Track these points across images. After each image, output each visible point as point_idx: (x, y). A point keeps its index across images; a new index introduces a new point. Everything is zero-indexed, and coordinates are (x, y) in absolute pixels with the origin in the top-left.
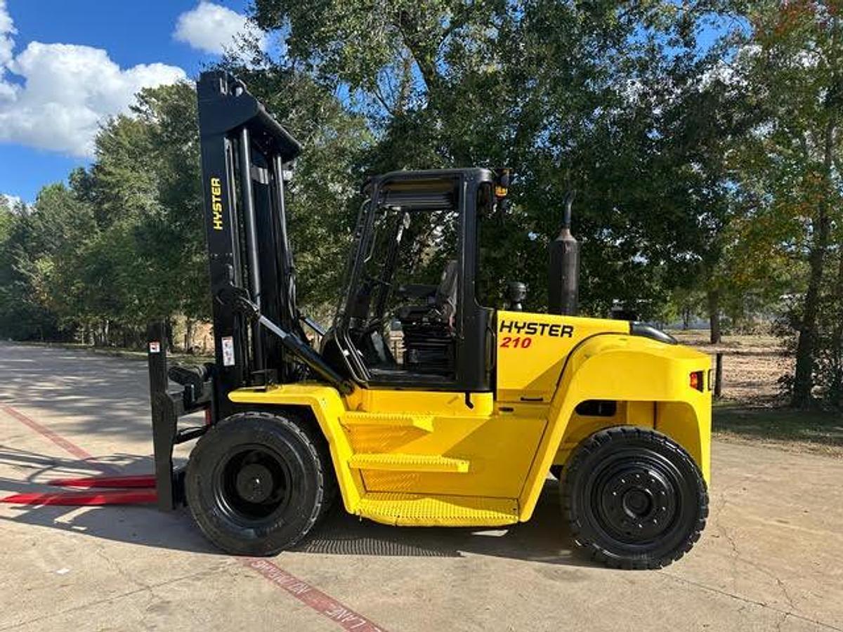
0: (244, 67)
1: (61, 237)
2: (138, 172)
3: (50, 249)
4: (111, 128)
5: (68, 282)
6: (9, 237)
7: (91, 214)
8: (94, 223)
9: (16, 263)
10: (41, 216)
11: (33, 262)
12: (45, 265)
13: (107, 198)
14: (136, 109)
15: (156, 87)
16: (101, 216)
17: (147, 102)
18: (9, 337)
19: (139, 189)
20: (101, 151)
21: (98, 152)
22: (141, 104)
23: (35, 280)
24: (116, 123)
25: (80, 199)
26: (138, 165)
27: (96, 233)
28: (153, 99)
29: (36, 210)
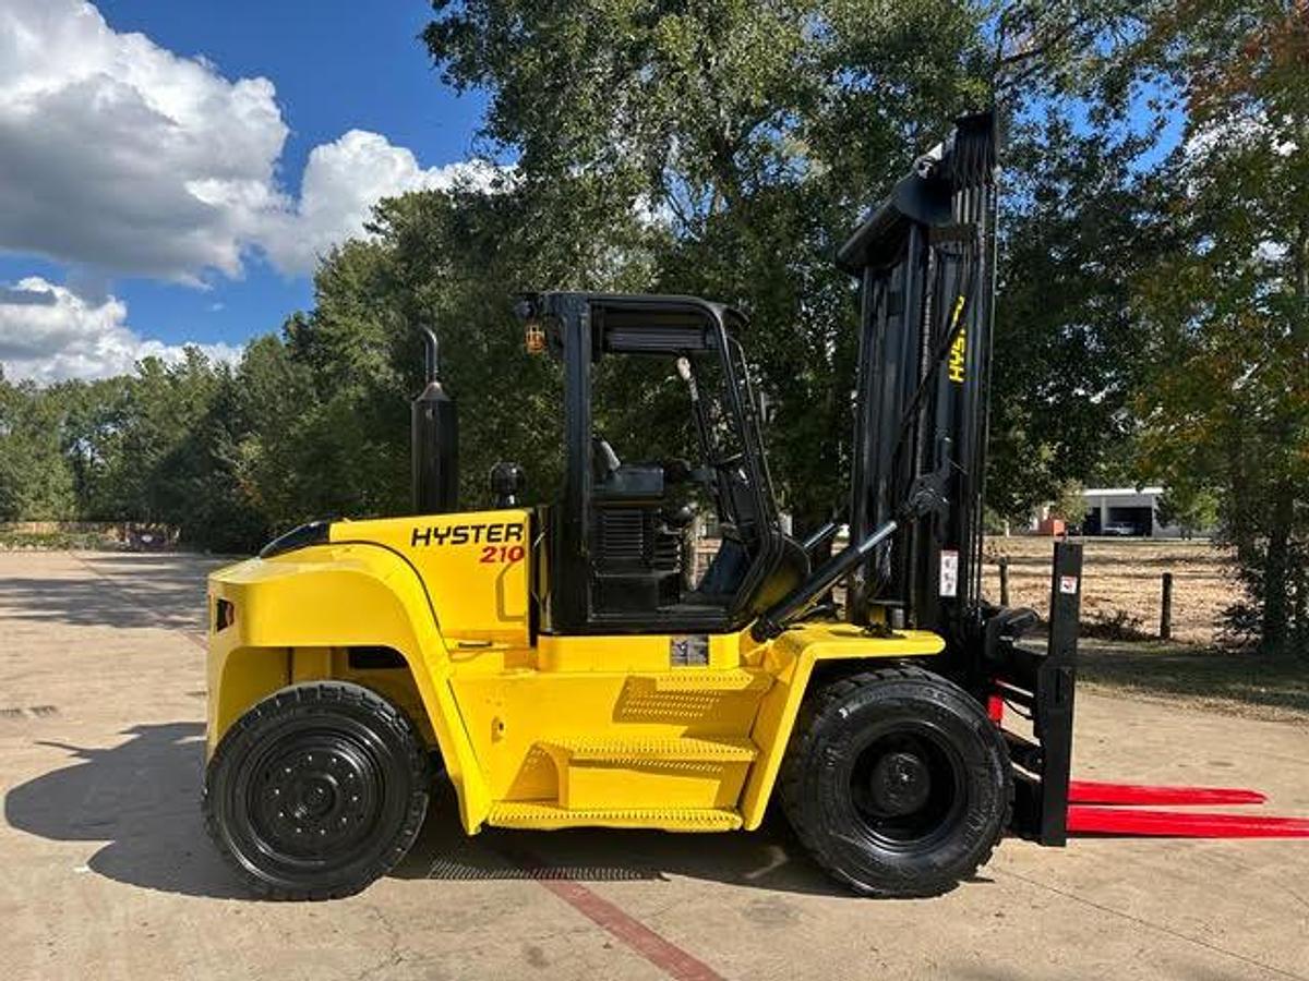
0: (480, 192)
1: (273, 409)
2: (370, 321)
3: (257, 427)
4: (334, 261)
5: (279, 474)
6: (207, 411)
7: (309, 380)
8: (312, 391)
9: (216, 446)
10: (248, 383)
11: (237, 445)
12: (251, 449)
13: (328, 357)
14: (371, 228)
15: (398, 195)
16: (321, 382)
17: (385, 217)
18: (207, 547)
19: (372, 344)
20: (322, 293)
21: (317, 295)
22: (379, 221)
23: (240, 468)
24: (341, 254)
25: (295, 358)
26: (370, 311)
27: (315, 405)
28: (394, 213)
29: (243, 373)
